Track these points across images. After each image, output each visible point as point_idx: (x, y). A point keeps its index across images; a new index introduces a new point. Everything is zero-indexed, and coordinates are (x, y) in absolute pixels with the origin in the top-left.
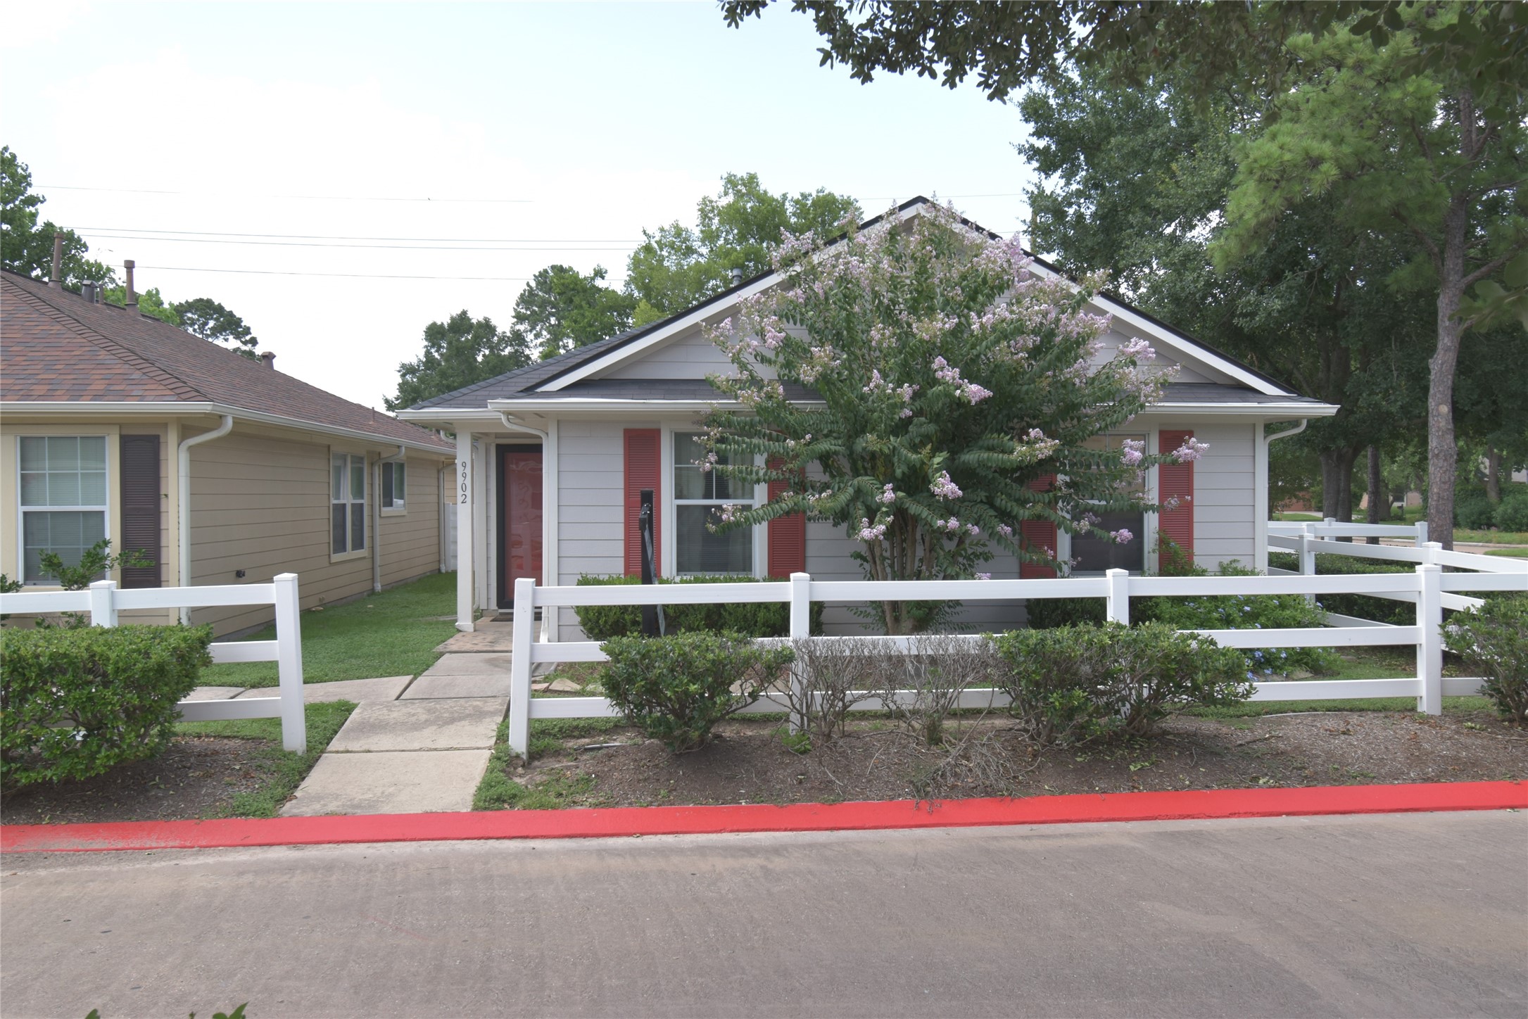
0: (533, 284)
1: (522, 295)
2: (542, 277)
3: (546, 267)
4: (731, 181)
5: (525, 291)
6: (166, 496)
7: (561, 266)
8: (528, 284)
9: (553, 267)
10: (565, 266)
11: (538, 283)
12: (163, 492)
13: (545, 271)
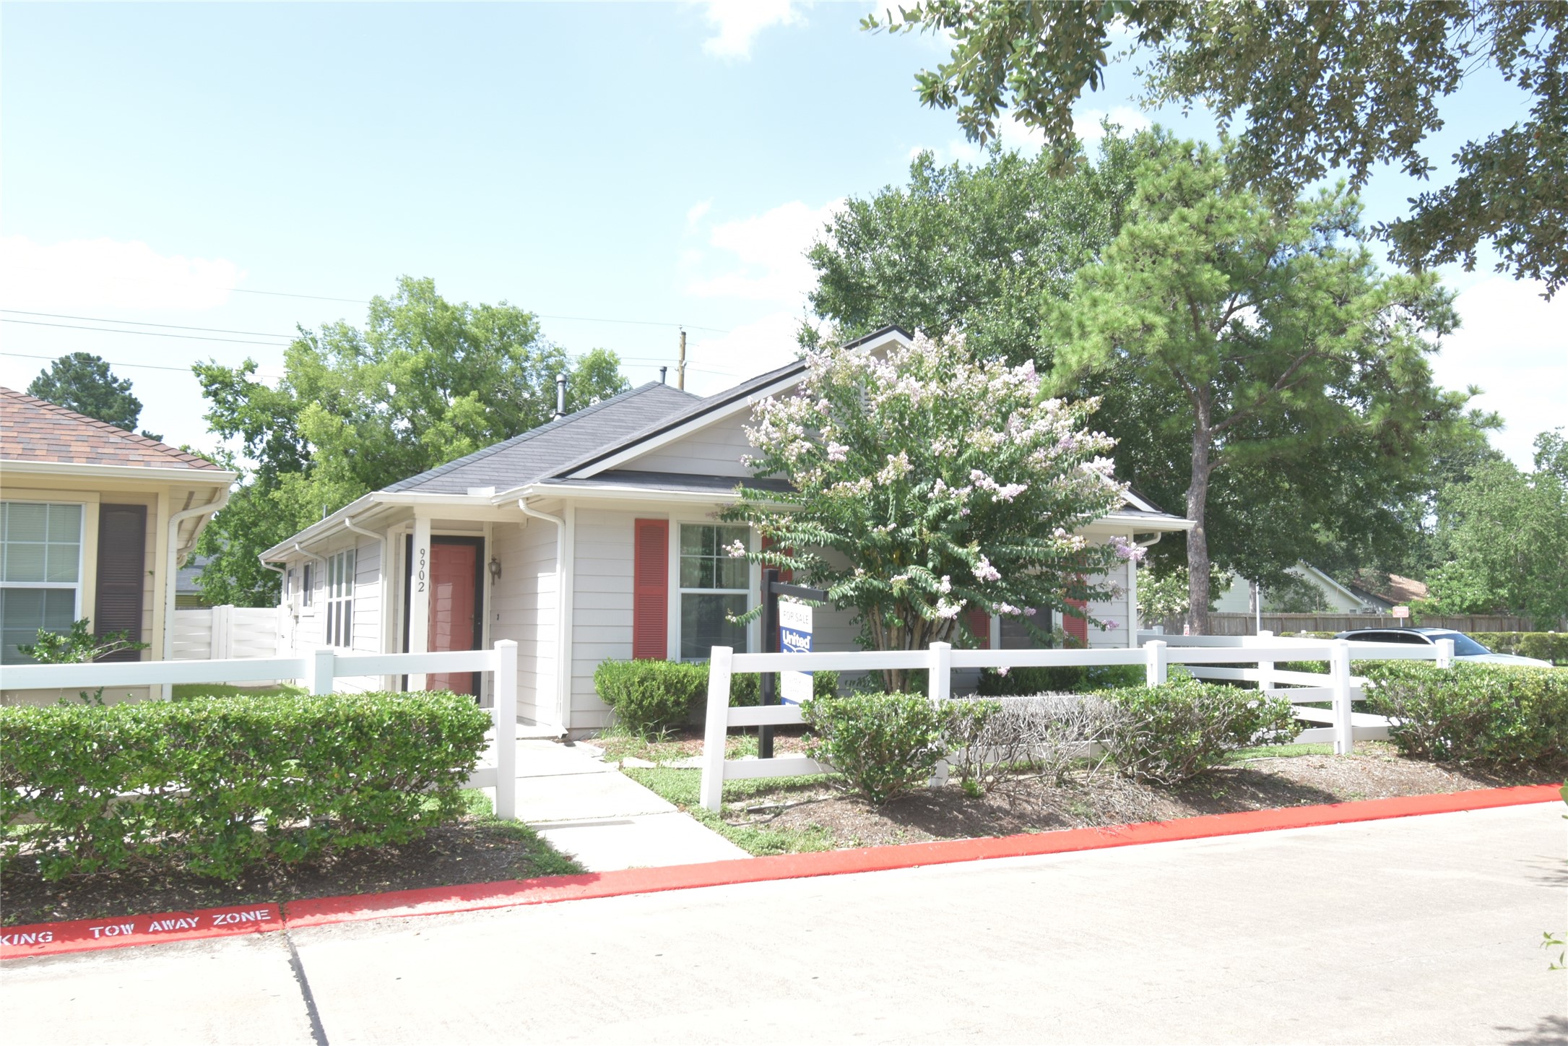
0: (50, 372)
1: (34, 382)
2: (64, 366)
3: (69, 354)
4: (407, 284)
5: (39, 378)
6: (152, 573)
7: (88, 355)
8: (43, 372)
9: (77, 355)
10: (93, 354)
11: (56, 371)
12: (148, 568)
13: (68, 357)
